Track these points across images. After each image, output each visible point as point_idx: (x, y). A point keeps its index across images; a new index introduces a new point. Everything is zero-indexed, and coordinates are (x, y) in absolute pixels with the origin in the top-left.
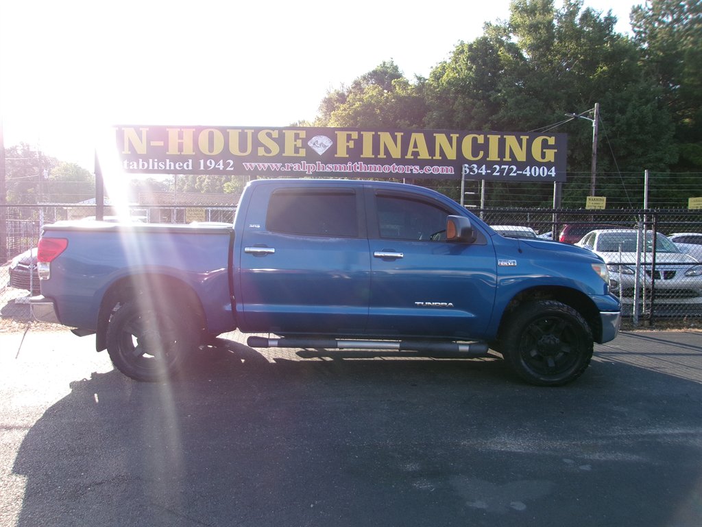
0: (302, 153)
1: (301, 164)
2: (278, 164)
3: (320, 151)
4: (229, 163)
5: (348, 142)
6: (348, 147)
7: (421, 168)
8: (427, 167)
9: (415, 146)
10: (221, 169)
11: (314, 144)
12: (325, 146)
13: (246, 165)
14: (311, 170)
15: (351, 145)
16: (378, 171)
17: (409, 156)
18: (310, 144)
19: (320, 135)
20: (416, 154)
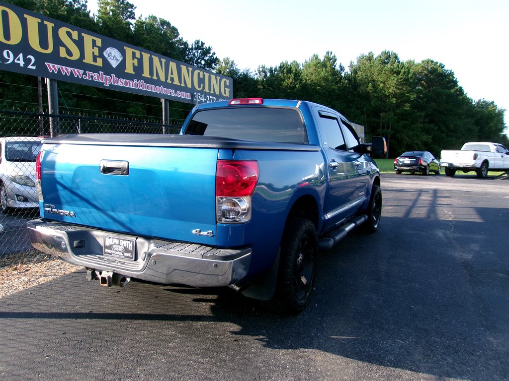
0: (99, 62)
1: (99, 74)
2: (80, 71)
3: (114, 64)
4: (30, 60)
5: (133, 60)
6: (133, 64)
7: (176, 93)
8: (178, 92)
9: (172, 74)
10: (22, 65)
11: (109, 56)
12: (117, 60)
13: (49, 65)
14: (108, 82)
15: (136, 62)
16: (153, 91)
17: (169, 81)
18: (105, 54)
19: (113, 47)
20: (172, 79)
